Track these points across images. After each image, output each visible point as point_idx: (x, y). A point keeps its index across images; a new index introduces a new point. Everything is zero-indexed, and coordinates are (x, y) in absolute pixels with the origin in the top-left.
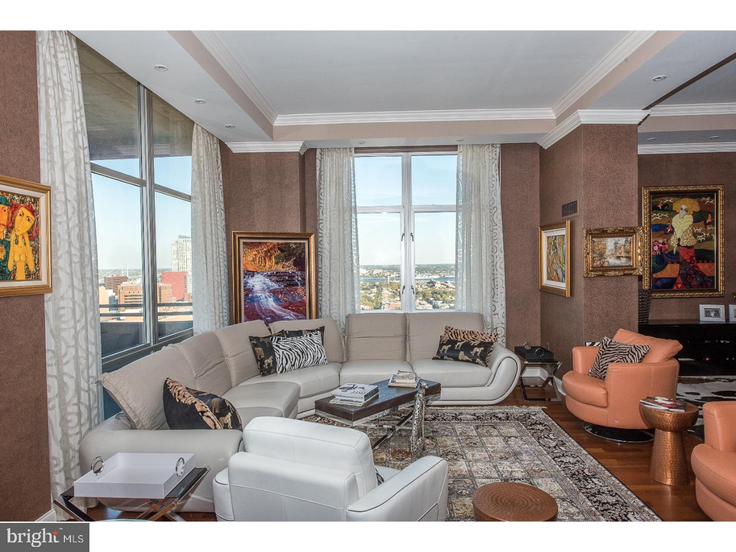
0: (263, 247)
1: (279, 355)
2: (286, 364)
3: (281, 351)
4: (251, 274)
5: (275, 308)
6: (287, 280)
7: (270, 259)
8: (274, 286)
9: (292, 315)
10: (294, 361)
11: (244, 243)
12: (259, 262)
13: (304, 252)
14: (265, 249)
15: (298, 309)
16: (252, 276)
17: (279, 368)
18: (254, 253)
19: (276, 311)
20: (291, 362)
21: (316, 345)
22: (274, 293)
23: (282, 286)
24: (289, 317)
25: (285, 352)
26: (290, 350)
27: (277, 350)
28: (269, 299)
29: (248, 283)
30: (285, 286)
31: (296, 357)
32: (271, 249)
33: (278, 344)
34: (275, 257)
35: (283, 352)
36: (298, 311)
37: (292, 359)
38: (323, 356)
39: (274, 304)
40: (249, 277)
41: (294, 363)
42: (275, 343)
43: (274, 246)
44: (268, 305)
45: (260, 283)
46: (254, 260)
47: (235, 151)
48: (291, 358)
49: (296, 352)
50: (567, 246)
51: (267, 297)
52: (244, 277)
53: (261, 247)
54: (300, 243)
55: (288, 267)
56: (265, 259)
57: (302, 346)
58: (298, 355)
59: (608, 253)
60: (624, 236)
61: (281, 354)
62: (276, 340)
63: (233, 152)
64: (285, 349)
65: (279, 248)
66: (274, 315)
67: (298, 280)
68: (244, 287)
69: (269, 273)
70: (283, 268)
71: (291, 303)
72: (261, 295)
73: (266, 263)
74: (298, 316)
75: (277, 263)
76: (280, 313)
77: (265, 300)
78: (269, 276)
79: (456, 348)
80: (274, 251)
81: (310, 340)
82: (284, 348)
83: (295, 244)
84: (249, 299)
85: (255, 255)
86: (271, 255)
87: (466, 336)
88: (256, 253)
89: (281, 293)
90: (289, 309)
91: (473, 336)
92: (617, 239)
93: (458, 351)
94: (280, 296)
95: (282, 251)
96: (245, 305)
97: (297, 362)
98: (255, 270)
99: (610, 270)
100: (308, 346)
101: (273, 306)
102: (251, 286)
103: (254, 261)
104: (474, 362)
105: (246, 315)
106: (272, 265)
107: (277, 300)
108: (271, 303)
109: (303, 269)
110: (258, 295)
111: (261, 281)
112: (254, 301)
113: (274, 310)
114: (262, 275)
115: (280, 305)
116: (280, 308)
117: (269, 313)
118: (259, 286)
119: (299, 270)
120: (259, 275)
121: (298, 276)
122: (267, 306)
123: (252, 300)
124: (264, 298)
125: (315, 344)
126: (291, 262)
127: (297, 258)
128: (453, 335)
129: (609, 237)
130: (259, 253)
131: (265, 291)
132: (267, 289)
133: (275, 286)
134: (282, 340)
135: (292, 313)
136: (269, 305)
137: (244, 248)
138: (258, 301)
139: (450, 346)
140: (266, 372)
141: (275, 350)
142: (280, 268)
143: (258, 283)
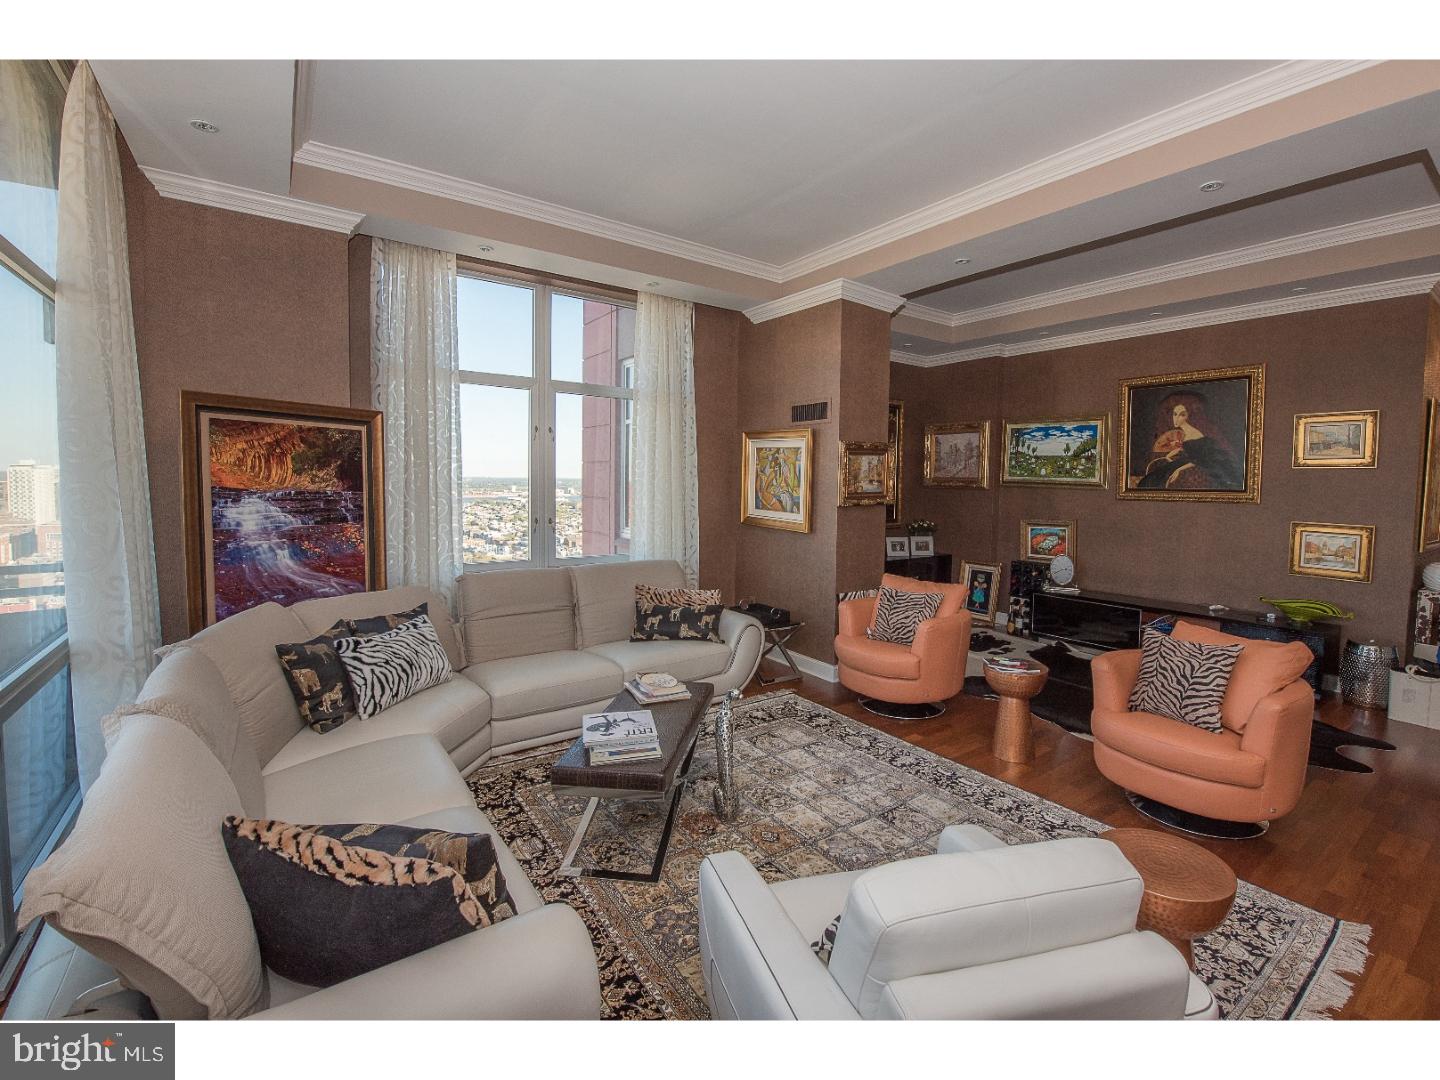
0: (262, 432)
1: (364, 679)
2: (382, 696)
3: (367, 670)
4: (236, 495)
5: (294, 573)
6: (322, 510)
7: (281, 462)
8: (291, 522)
9: (334, 584)
10: (396, 686)
11: (213, 421)
12: (253, 467)
13: (360, 450)
14: (268, 440)
15: (347, 572)
16: (236, 501)
17: (365, 708)
18: (239, 446)
19: (296, 578)
20: (391, 690)
21: (431, 644)
22: (293, 539)
23: (311, 524)
24: (327, 590)
25: (377, 670)
26: (387, 662)
27: (355, 668)
28: (279, 551)
29: (223, 516)
30: (316, 523)
31: (400, 677)
32: (284, 438)
33: (358, 655)
34: (293, 459)
35: (373, 671)
36: (346, 575)
37: (393, 682)
38: (446, 665)
39: (290, 563)
40: (226, 502)
41: (398, 690)
42: (349, 653)
43: (291, 433)
44: (276, 565)
45: (256, 516)
46: (240, 462)
47: (164, 192)
48: (391, 680)
49: (400, 665)
50: (803, 462)
51: (274, 547)
52: (214, 504)
53: (258, 433)
54: (352, 432)
55: (325, 482)
56: (267, 461)
57: (407, 652)
58: (404, 670)
59: (862, 475)
60: (876, 454)
61: (369, 676)
62: (352, 646)
63: (161, 194)
64: (375, 664)
65: (303, 440)
66: (291, 588)
67: (349, 510)
68: (214, 526)
69: (279, 494)
70: (313, 482)
71: (329, 559)
72: (260, 545)
73: (270, 471)
74: (346, 586)
75: (298, 472)
76: (306, 581)
77: (270, 555)
78: (275, 500)
79: (672, 620)
80: (290, 446)
81: (418, 636)
82: (374, 661)
83: (341, 432)
84: (228, 554)
85: (243, 451)
86: (283, 454)
87: (675, 599)
88: (245, 446)
89: (309, 537)
90: (328, 573)
91: (687, 598)
92: (871, 457)
93: (678, 624)
94: (306, 545)
95: (311, 446)
96: (215, 569)
97: (402, 686)
98: (242, 487)
99: (864, 498)
100: (418, 649)
101: (288, 567)
102: (233, 523)
103: (239, 466)
104: (704, 638)
105: (223, 593)
106: (285, 476)
107: (297, 554)
108: (284, 561)
109: (356, 487)
110: (251, 544)
111: (258, 512)
112: (241, 559)
113: (291, 576)
114: (259, 497)
115: (306, 565)
116: (307, 570)
117: (279, 583)
118: (254, 523)
119: (349, 489)
120: (254, 499)
121: (346, 500)
122: (276, 569)
123: (237, 556)
124: (267, 550)
125: (429, 643)
126: (332, 469)
127: (343, 461)
128: (654, 598)
129: (865, 454)
130: (252, 447)
131: (269, 535)
132: (273, 530)
133: (294, 522)
134: (364, 645)
135: (333, 581)
136: (280, 566)
137: (211, 433)
138: (253, 559)
139: (661, 617)
140: (329, 722)
141: (350, 669)
142: (305, 483)
143: (249, 517)
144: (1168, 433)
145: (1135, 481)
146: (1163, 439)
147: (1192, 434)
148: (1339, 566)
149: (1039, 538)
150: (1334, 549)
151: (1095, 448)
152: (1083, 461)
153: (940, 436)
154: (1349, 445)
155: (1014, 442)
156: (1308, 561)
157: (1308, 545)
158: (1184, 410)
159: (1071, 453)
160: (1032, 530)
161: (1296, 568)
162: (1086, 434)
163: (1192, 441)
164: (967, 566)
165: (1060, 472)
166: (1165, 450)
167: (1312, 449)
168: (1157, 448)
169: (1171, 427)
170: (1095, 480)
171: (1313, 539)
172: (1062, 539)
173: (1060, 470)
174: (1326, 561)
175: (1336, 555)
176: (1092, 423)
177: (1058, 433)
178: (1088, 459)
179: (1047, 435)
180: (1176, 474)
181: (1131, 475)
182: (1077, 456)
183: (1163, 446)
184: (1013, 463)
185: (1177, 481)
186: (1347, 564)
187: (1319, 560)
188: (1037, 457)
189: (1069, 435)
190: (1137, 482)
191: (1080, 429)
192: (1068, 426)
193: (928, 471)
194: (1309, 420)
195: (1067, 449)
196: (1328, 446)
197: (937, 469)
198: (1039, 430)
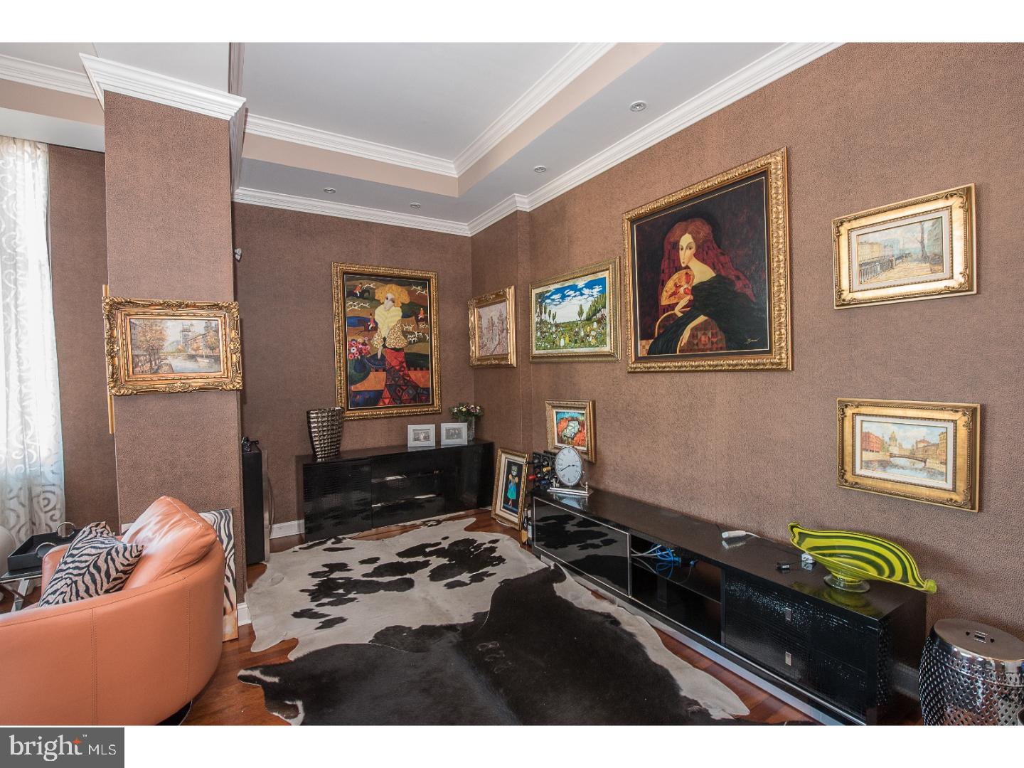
59: (167, 348)
92: (188, 322)
99: (172, 381)
144: (676, 276)
145: (646, 345)
146: (670, 285)
147: (702, 273)
148: (921, 478)
149: (564, 424)
150: (908, 446)
151: (604, 307)
152: (595, 325)
153: (481, 310)
154: (925, 258)
155: (538, 310)
156: (868, 464)
157: (866, 437)
158: (691, 240)
159: (584, 317)
160: (557, 413)
161: (848, 476)
162: (597, 289)
163: (703, 283)
164: (504, 456)
165: (576, 342)
166: (673, 301)
167: (862, 273)
168: (665, 301)
169: (678, 268)
170: (607, 349)
171: (874, 428)
172: (582, 424)
173: (577, 340)
174: (896, 466)
175: (912, 456)
176: (600, 275)
177: (572, 293)
178: (599, 321)
179: (564, 297)
180: (686, 334)
181: (642, 339)
182: (589, 319)
183: (671, 296)
184: (539, 334)
185: (689, 342)
186: (932, 473)
187: (884, 464)
188: (557, 326)
189: (582, 294)
190: (647, 347)
191: (590, 286)
192: (581, 283)
193: (475, 350)
194: (855, 224)
195: (581, 314)
196: (888, 264)
197: (482, 347)
198: (557, 291)
